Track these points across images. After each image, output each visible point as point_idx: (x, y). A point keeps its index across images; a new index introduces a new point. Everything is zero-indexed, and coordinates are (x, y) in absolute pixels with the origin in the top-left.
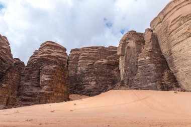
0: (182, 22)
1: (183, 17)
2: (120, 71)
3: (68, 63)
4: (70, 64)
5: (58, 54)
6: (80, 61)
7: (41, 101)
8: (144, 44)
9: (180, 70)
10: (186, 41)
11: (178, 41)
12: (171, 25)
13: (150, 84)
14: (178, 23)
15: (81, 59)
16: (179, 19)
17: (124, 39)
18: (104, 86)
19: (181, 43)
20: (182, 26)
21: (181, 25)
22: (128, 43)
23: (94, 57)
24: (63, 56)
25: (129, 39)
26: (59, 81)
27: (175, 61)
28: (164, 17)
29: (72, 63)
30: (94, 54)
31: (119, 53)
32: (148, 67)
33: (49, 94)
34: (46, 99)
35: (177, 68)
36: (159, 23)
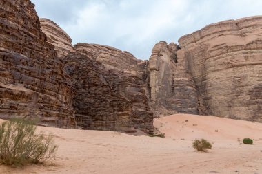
0: (225, 51)
1: (227, 47)
10: (225, 71)
11: (217, 69)
12: (212, 50)
14: (219, 50)
16: (222, 46)
17: (159, 50)
20: (224, 55)
21: (222, 53)
22: (162, 56)
25: (163, 51)
27: (209, 88)
28: (201, 38)
31: (152, 66)
35: (210, 95)
36: (192, 42)
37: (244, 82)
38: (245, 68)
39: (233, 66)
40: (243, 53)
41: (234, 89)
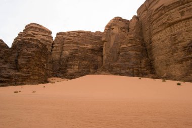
0: (163, 12)
1: (165, 7)
2: (103, 56)
3: (53, 47)
4: (55, 48)
5: (43, 37)
6: (65, 45)
7: (17, 82)
8: (129, 31)
9: (156, 58)
10: (164, 31)
11: (158, 30)
12: (154, 14)
13: (128, 71)
14: (160, 12)
15: (66, 43)
16: (161, 8)
17: (109, 25)
18: (86, 70)
19: (160, 32)
20: (163, 16)
21: (162, 14)
22: (113, 29)
23: (79, 42)
24: (47, 39)
25: (114, 25)
26: (37, 65)
28: (150, 5)
29: (57, 47)
30: (80, 38)
31: (103, 39)
32: (128, 55)
33: (25, 76)
34: (22, 81)
36: (145, 11)
37: (179, 39)
38: (181, 24)
39: (170, 25)
40: (180, 9)
41: (171, 47)
